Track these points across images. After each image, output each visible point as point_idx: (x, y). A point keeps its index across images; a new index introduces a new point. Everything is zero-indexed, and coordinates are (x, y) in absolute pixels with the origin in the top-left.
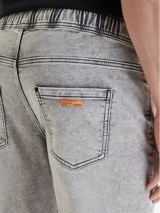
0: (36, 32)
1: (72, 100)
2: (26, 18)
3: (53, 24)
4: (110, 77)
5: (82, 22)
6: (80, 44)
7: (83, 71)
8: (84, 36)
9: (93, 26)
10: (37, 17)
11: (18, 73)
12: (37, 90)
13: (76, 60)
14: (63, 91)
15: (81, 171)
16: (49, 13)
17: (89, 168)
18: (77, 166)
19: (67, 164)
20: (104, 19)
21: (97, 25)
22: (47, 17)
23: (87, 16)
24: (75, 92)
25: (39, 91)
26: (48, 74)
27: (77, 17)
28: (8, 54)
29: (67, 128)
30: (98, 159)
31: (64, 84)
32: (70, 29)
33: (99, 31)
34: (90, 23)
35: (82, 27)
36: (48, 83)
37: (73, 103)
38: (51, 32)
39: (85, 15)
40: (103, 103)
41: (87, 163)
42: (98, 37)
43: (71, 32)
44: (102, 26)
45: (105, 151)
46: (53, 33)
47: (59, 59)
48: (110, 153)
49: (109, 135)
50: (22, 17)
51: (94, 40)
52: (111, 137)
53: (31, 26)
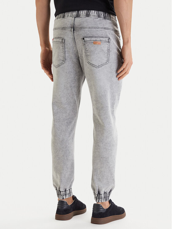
0: (81, 18)
1: (97, 42)
2: (75, 13)
3: (88, 15)
4: (109, 34)
5: (98, 15)
6: (99, 22)
7: (101, 32)
8: (100, 20)
9: (102, 16)
10: (80, 13)
11: (74, 33)
12: (84, 39)
13: (98, 28)
14: (94, 39)
15: (100, 68)
16: (86, 11)
17: (103, 67)
18: (99, 67)
19: (95, 66)
20: (106, 14)
21: (104, 16)
22: (85, 13)
23: (100, 13)
24: (98, 39)
25: (85, 39)
26: (88, 33)
27: (97, 13)
28: (69, 26)
29: (95, 52)
30: (106, 63)
31: (94, 36)
32: (95, 17)
33: (105, 18)
34: (101, 15)
35: (99, 16)
36: (88, 36)
37: (98, 43)
38: (87, 18)
39: (99, 12)
40: (107, 43)
41: (102, 65)
42: (105, 20)
43: (95, 18)
44: (105, 16)
45: (108, 60)
46: (88, 18)
47: (92, 28)
48: (110, 61)
49: (109, 55)
50: (73, 13)
51: (103, 21)
52: (110, 55)
53: (78, 16)
